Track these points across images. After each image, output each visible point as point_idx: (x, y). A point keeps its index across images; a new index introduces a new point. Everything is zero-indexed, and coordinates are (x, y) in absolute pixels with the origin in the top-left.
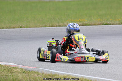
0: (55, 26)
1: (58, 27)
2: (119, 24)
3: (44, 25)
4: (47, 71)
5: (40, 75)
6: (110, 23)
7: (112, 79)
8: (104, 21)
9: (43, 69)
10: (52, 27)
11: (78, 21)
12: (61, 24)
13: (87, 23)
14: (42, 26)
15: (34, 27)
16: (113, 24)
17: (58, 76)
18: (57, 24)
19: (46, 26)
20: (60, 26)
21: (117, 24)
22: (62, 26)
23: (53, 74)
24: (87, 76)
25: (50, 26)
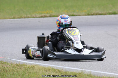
0: (24, 17)
1: (26, 19)
2: (86, 15)
3: (12, 17)
4: (15, 61)
5: (8, 66)
6: (77, 14)
7: (78, 68)
8: (71, 12)
9: (11, 59)
10: (20, 18)
11: (46, 12)
12: (29, 16)
13: (54, 14)
14: (11, 18)
15: (3, 19)
16: (79, 15)
17: (26, 66)
18: (25, 16)
19: (14, 18)
20: (28, 17)
21: (83, 15)
22: (30, 18)
23: (21, 64)
24: (54, 66)
25: (18, 18)
